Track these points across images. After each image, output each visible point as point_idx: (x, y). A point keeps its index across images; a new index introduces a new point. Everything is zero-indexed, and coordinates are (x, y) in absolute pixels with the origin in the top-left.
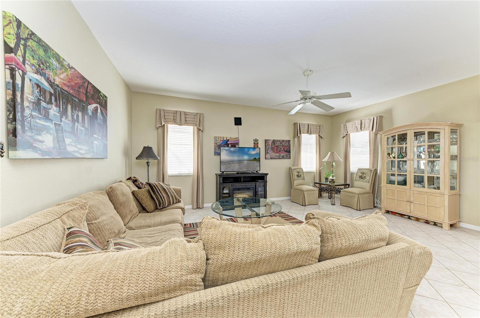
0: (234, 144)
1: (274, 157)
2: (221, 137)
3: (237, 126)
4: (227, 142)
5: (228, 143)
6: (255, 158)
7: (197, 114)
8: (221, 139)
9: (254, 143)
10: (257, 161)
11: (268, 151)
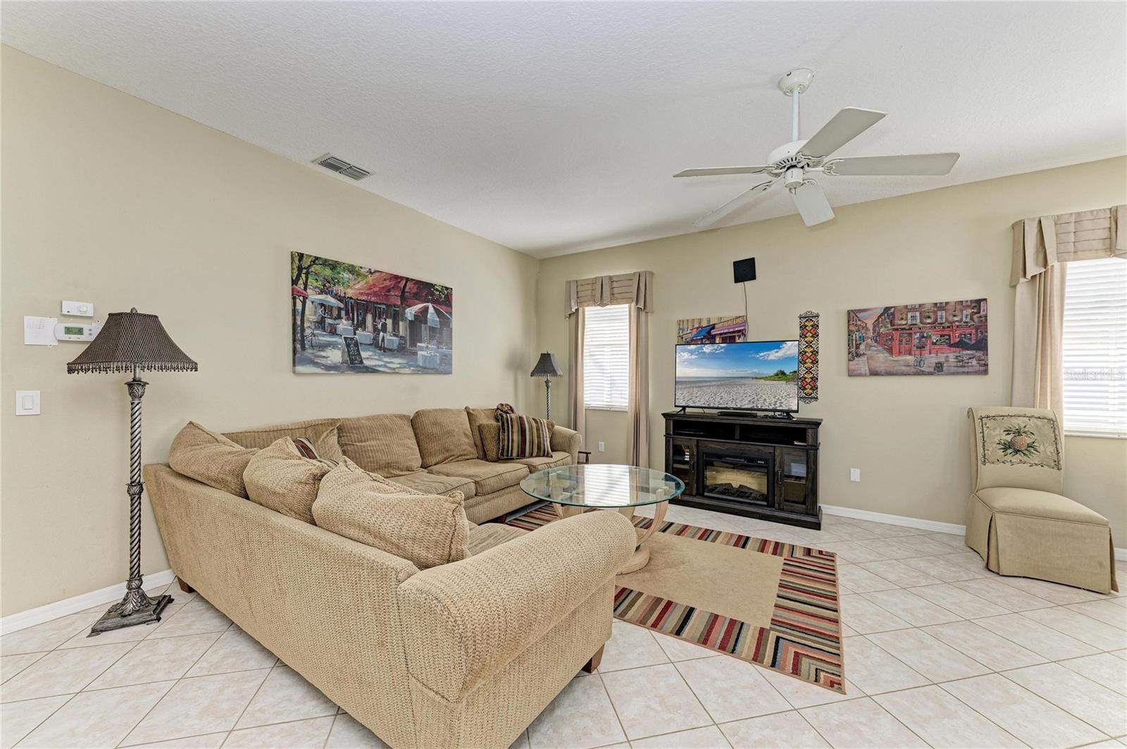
0: (729, 335)
1: (881, 367)
2: (693, 320)
3: (742, 283)
4: (709, 332)
5: (713, 332)
6: (783, 373)
7: (634, 274)
8: (693, 326)
9: (803, 327)
10: (788, 380)
11: (857, 347)
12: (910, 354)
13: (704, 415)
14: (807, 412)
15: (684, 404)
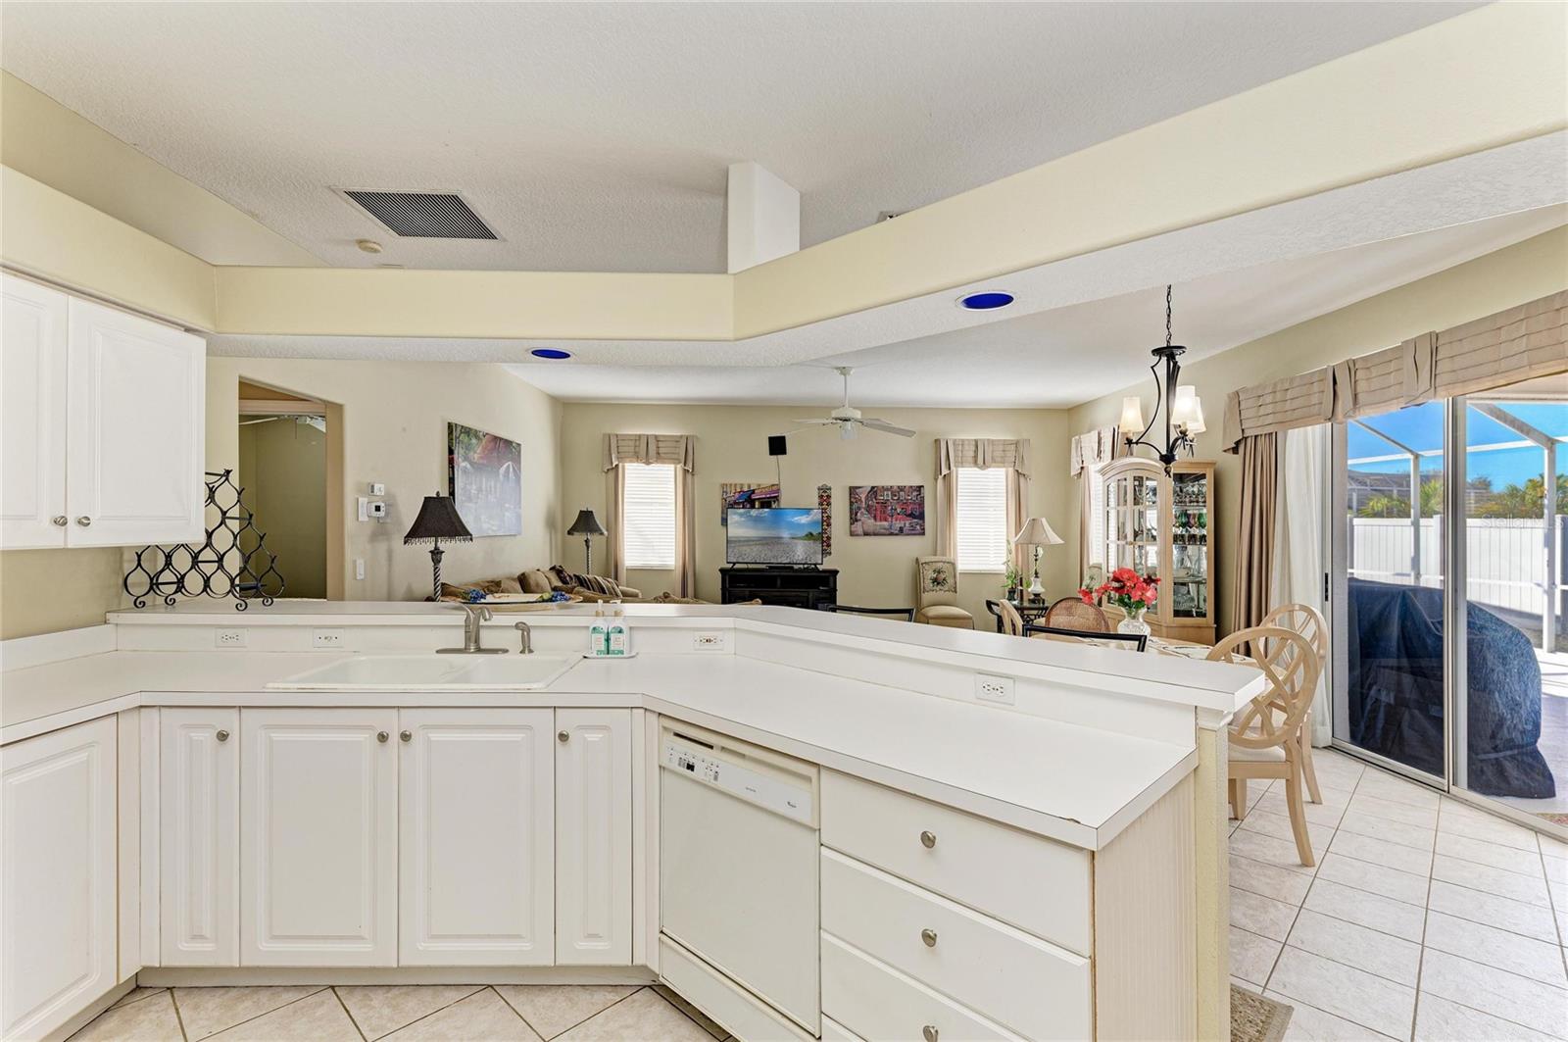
0: (766, 500)
1: (871, 530)
2: (736, 485)
3: (775, 456)
4: (750, 497)
5: (753, 497)
6: (811, 534)
7: (681, 437)
8: (736, 490)
9: (821, 497)
10: (815, 540)
11: (856, 515)
12: (886, 521)
13: (748, 570)
14: (827, 564)
15: (735, 561)
